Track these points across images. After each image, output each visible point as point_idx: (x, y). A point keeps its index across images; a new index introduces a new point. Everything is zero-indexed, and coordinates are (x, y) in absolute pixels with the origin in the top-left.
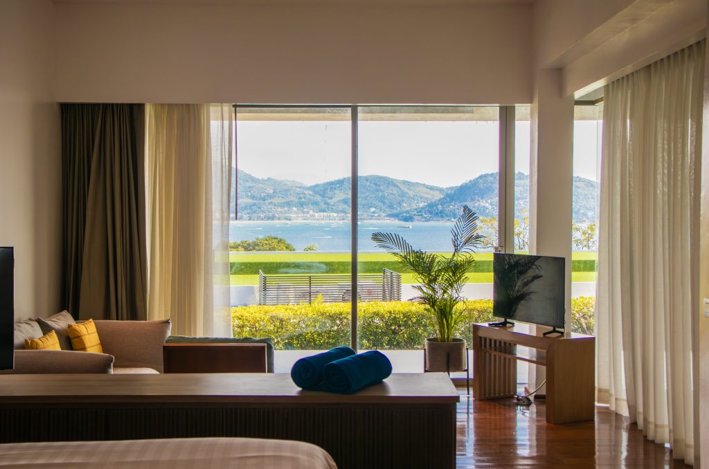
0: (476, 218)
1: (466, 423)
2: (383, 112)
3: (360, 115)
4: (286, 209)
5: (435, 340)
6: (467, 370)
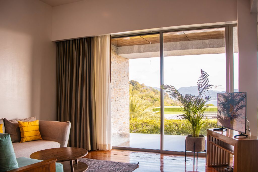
0: (208, 76)
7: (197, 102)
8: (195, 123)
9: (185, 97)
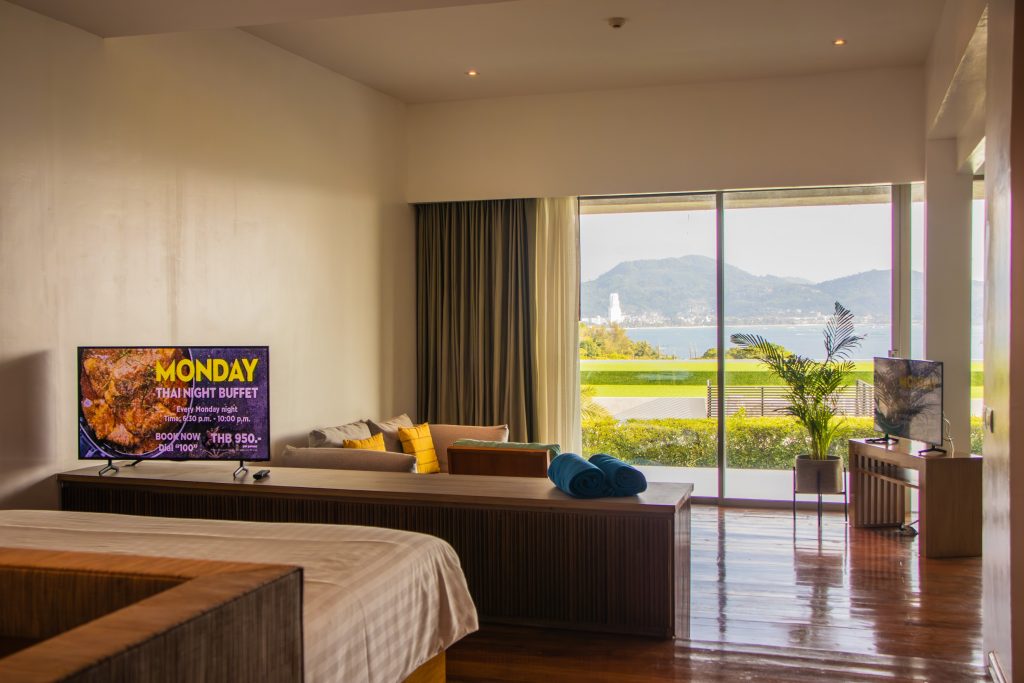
0: (852, 316)
1: (843, 552)
2: (789, 197)
3: (726, 202)
4: (788, 311)
5: (807, 457)
6: (845, 493)
7: (824, 378)
8: (816, 427)
9: (789, 362)
